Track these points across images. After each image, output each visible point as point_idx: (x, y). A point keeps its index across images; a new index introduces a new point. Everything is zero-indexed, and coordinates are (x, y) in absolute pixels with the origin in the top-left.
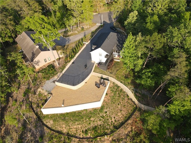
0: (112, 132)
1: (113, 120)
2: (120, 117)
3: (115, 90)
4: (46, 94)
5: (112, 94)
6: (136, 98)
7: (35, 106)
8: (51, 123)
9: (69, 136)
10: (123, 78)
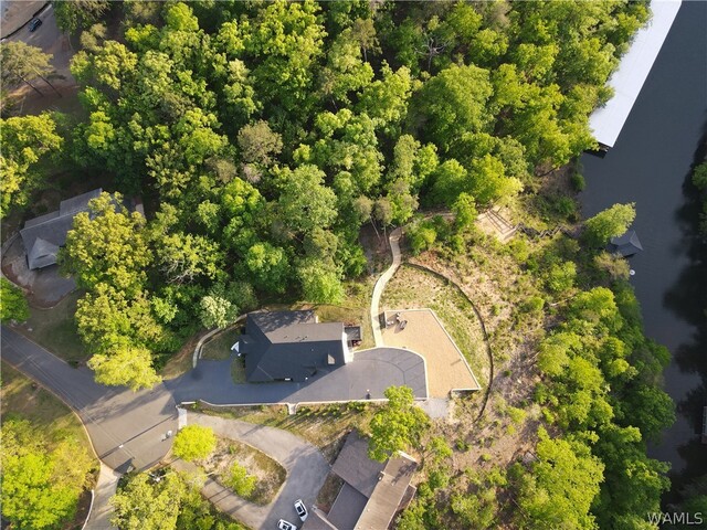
0: (454, 285)
1: (438, 289)
2: (430, 281)
3: (393, 300)
4: (452, 403)
5: (402, 301)
6: (387, 268)
7: (477, 412)
8: (486, 371)
9: (486, 337)
10: (360, 296)
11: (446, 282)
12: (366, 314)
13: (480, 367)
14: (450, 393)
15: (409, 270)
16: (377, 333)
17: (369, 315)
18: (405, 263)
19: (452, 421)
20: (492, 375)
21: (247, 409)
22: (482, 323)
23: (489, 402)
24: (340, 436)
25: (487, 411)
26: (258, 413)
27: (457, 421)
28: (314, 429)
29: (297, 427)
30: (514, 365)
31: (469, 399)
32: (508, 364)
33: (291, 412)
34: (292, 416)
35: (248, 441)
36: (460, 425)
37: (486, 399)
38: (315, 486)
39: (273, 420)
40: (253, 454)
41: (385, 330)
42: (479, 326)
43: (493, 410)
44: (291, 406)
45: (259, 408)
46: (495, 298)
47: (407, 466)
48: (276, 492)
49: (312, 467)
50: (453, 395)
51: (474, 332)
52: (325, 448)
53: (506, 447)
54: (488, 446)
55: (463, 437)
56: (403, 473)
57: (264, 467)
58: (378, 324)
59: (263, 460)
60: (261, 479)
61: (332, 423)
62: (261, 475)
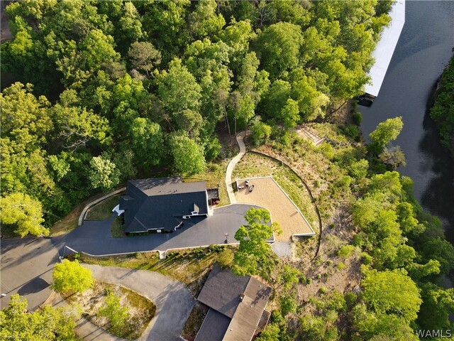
0: (286, 166)
1: (274, 168)
2: (268, 163)
3: (242, 174)
4: (294, 246)
5: (249, 174)
6: (236, 155)
7: (313, 253)
8: (316, 224)
9: (314, 201)
10: (216, 172)
11: (280, 164)
12: (221, 183)
13: (312, 220)
14: (291, 238)
15: (252, 156)
16: (231, 195)
17: (225, 184)
18: (249, 151)
19: (295, 259)
20: (321, 227)
21: (122, 257)
22: (310, 191)
23: (321, 246)
24: (203, 274)
25: (321, 253)
26: (133, 260)
27: (298, 259)
28: (181, 269)
29: (166, 269)
30: (336, 221)
31: (306, 243)
32: (331, 221)
33: (161, 257)
34: (162, 260)
35: (123, 283)
36: (301, 263)
37: (319, 244)
38: (181, 318)
39: (146, 264)
40: (127, 294)
41: (237, 193)
42: (308, 193)
43: (325, 253)
44: (161, 253)
45: (134, 256)
46: (316, 177)
47: (263, 290)
48: (146, 326)
49: (179, 301)
50: (294, 239)
51: (304, 196)
52: (191, 284)
53: (338, 283)
54: (325, 281)
55: (305, 273)
56: (260, 296)
57: (136, 305)
58: (232, 189)
59: (135, 298)
60: (133, 315)
61: (196, 263)
62: (132, 311)
